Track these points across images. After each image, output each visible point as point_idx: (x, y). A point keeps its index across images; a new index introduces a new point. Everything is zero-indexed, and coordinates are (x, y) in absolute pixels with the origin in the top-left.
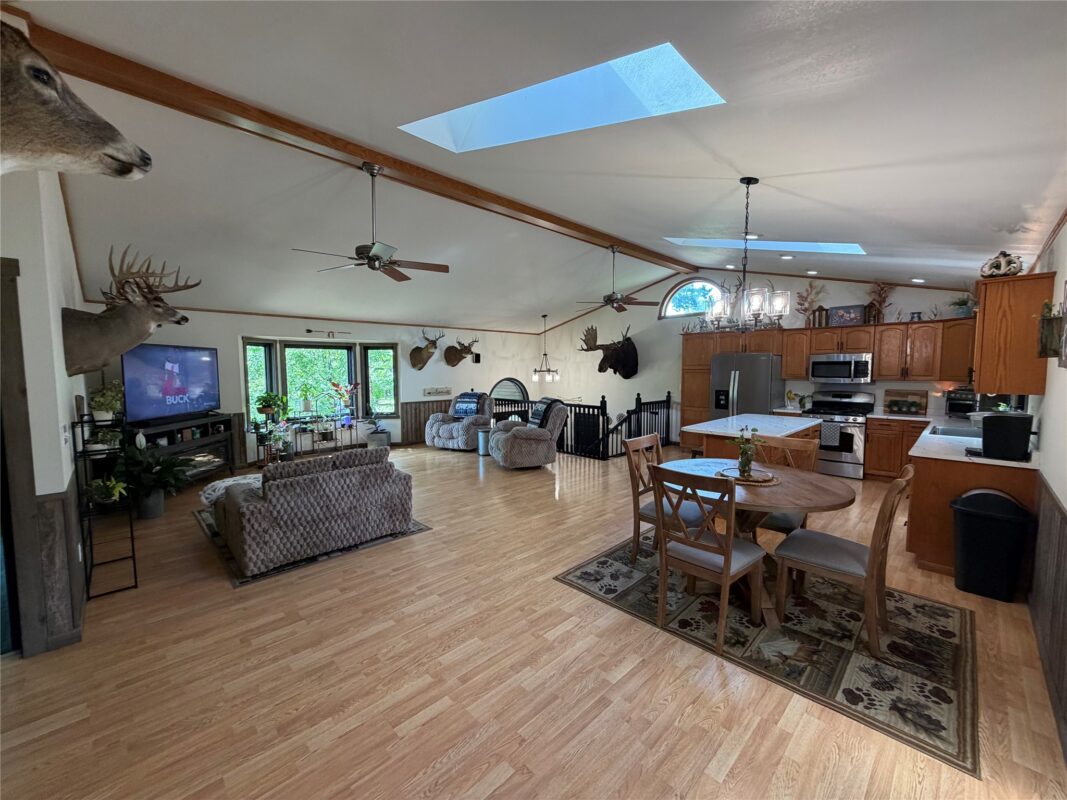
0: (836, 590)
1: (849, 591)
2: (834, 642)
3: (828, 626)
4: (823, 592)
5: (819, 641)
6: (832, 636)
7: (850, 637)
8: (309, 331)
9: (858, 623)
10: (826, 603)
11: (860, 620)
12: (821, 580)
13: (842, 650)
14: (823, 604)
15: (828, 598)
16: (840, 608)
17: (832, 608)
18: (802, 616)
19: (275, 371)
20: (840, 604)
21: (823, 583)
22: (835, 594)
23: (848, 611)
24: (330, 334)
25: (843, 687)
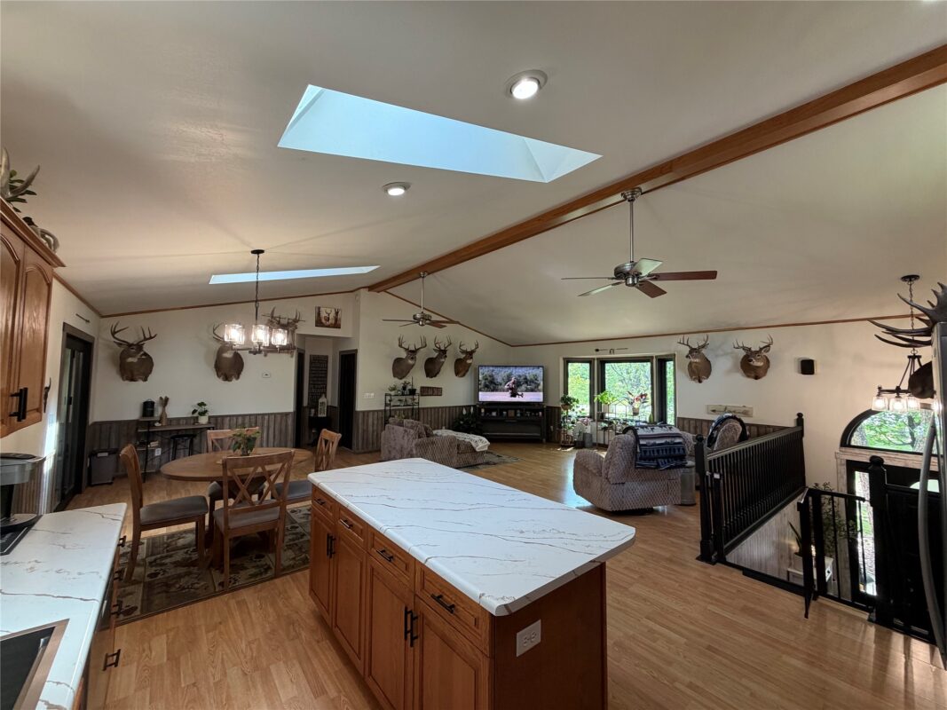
0: (178, 586)
1: (167, 592)
2: (159, 556)
3: (168, 561)
4: (187, 578)
5: (168, 551)
6: (162, 558)
7: (150, 563)
8: (597, 350)
9: (149, 573)
10: (178, 572)
11: (148, 576)
12: (196, 586)
13: (152, 555)
14: (181, 570)
15: (180, 577)
16: (167, 575)
17: (172, 572)
18: (188, 556)
19: (598, 384)
20: (169, 577)
21: (192, 584)
22: (176, 583)
23: (160, 576)
24: (612, 351)
25: (145, 545)
